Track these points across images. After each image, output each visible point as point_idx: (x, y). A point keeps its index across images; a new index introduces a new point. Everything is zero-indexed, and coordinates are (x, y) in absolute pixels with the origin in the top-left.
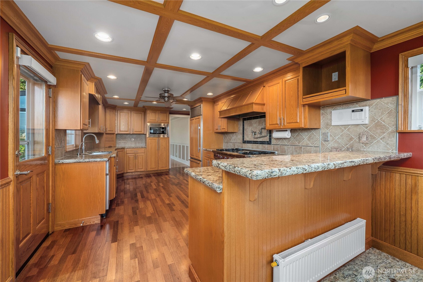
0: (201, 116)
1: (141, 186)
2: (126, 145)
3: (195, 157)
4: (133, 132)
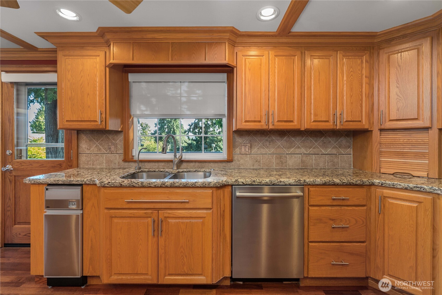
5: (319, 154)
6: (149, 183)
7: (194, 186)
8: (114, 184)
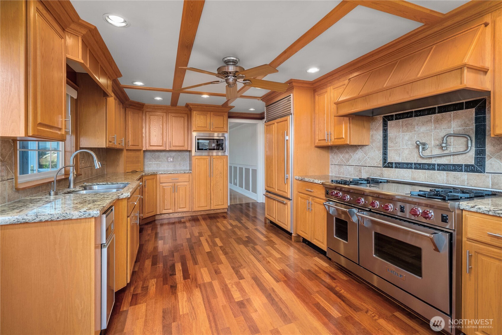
0: (291, 116)
1: (184, 244)
2: (160, 169)
3: (277, 191)
4: (171, 147)
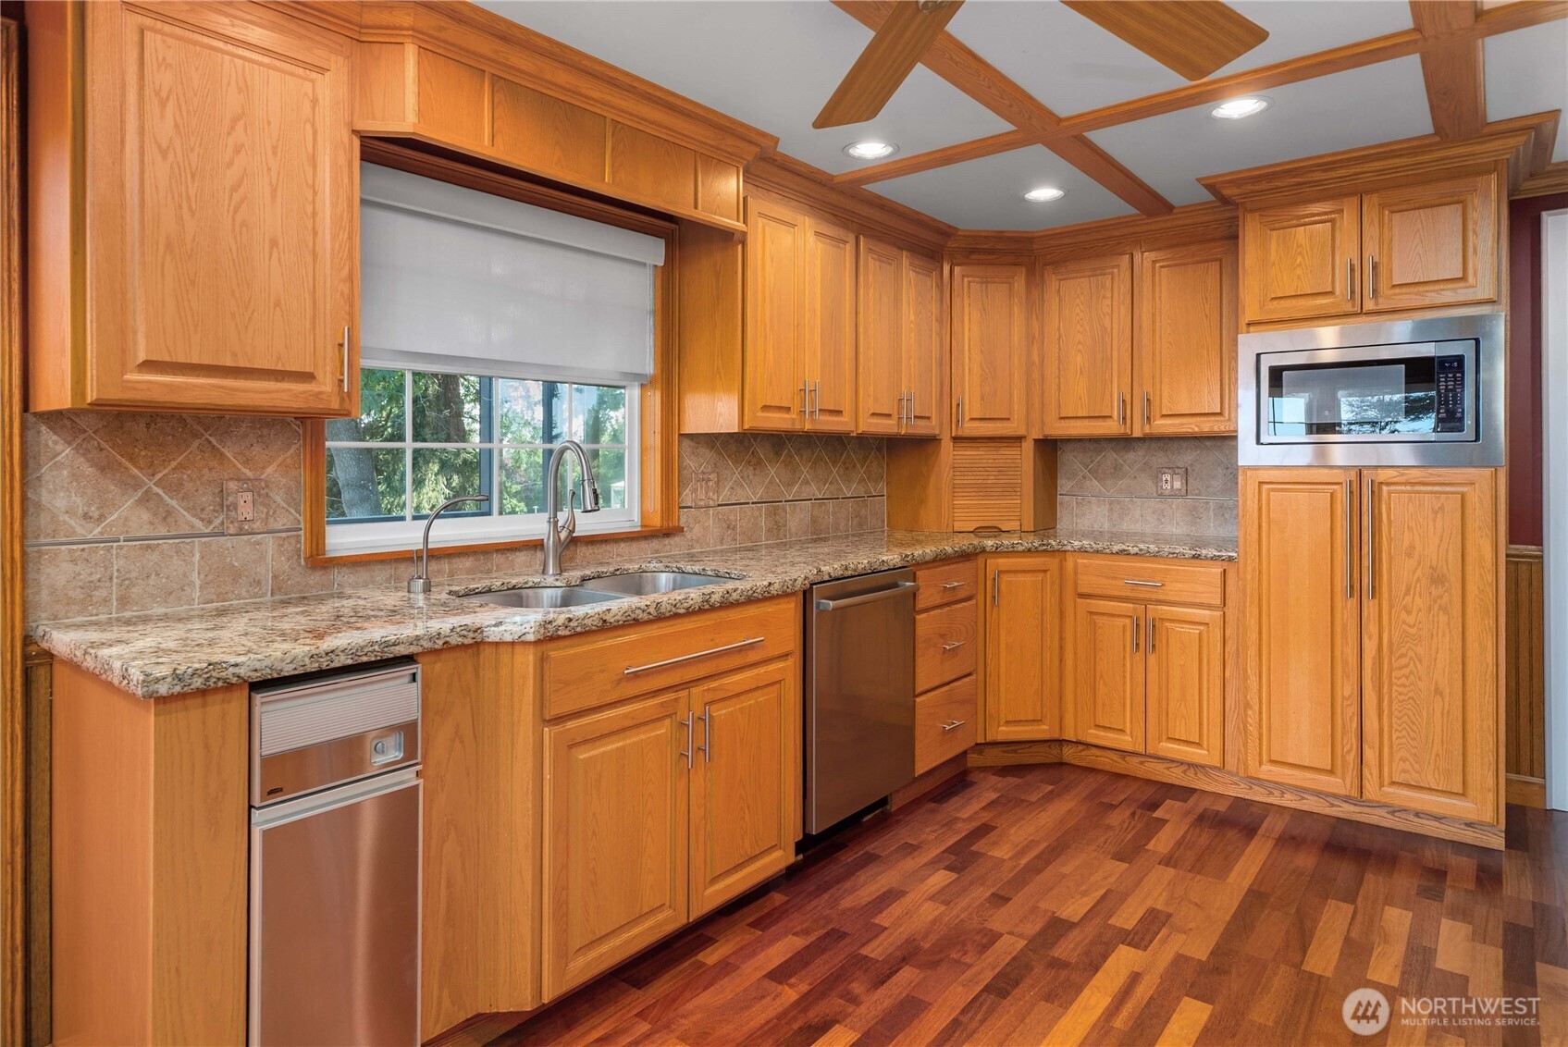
5: (838, 498)
6: (674, 603)
7: (766, 594)
8: (586, 622)
